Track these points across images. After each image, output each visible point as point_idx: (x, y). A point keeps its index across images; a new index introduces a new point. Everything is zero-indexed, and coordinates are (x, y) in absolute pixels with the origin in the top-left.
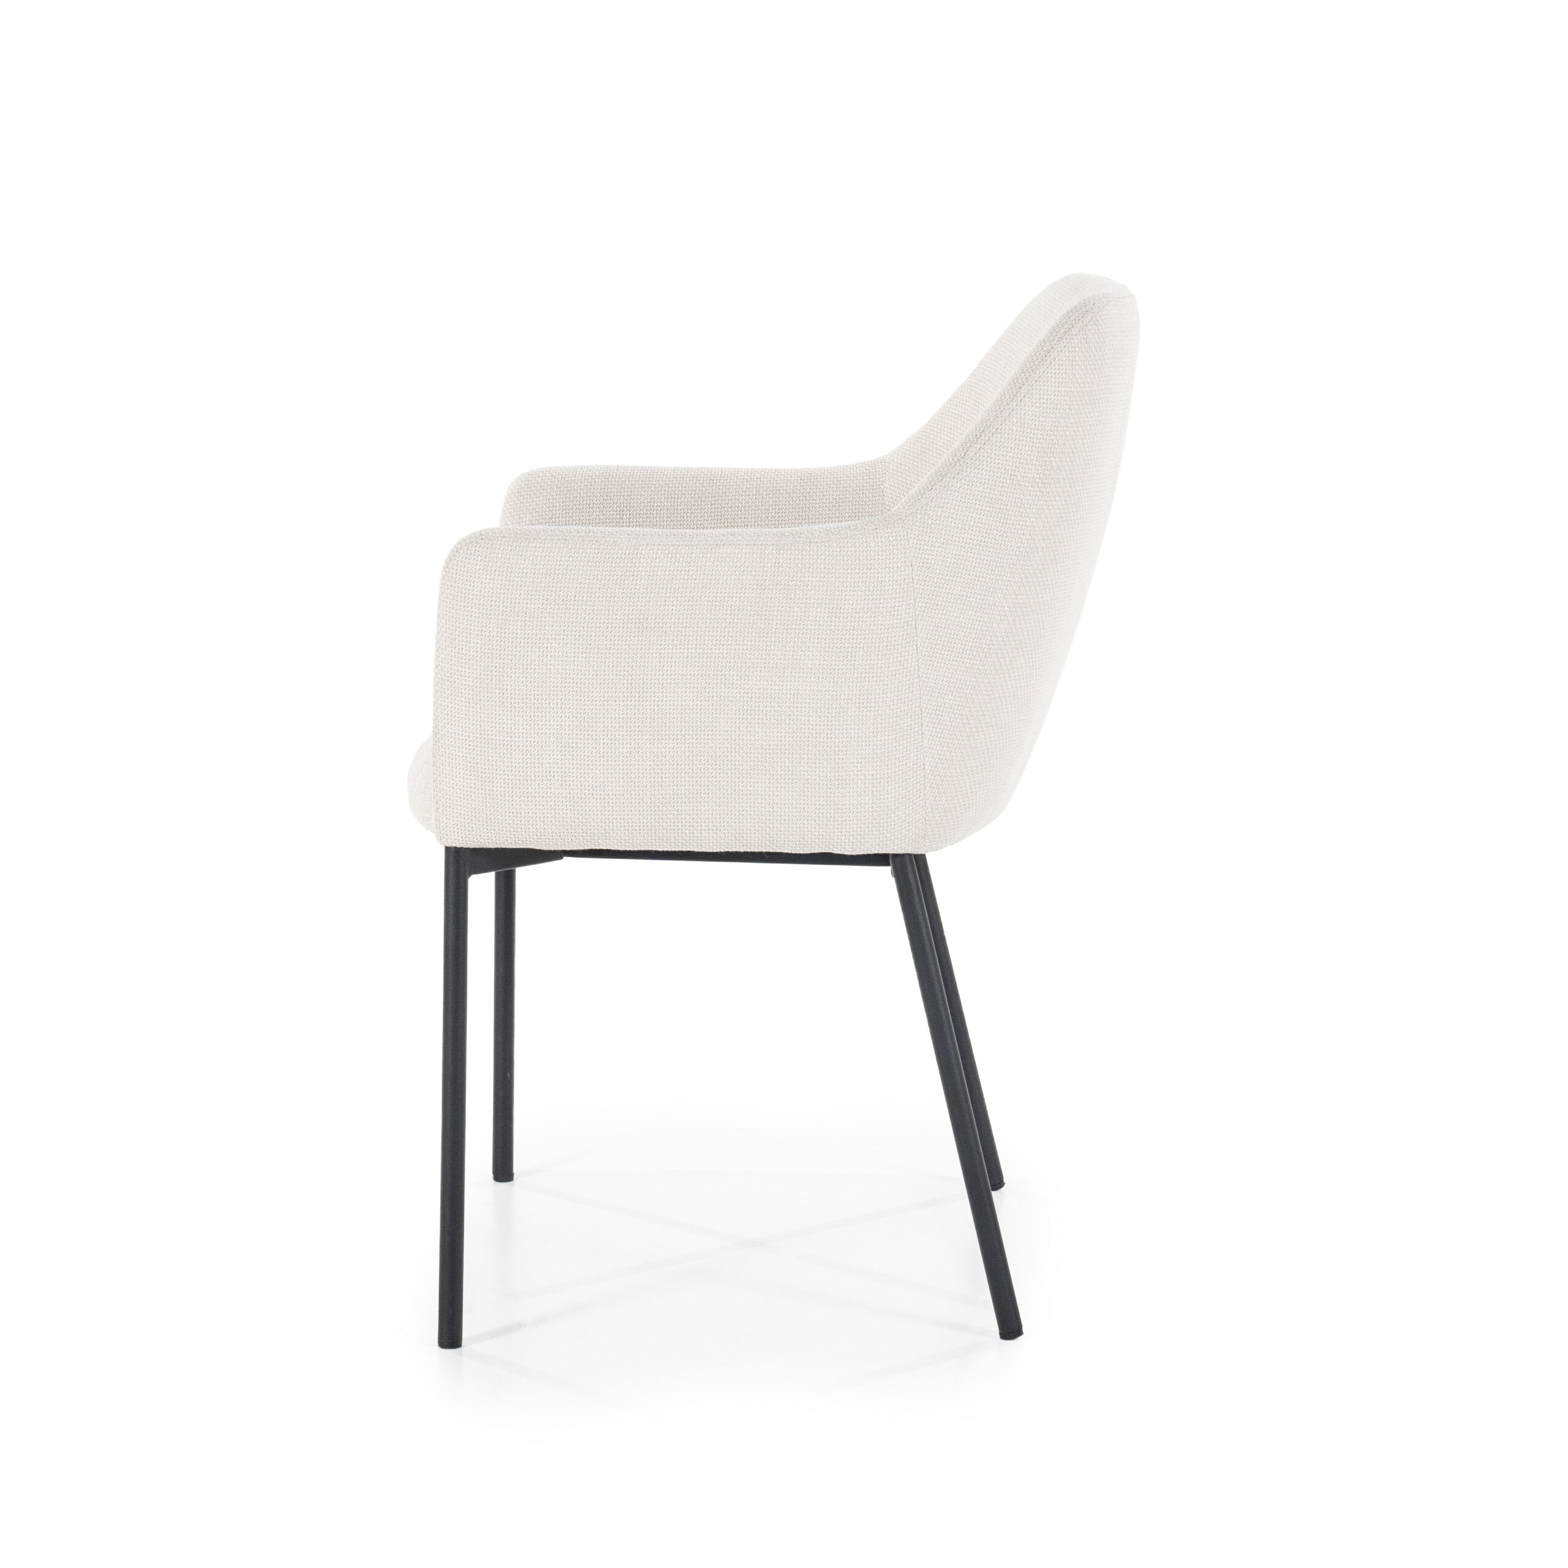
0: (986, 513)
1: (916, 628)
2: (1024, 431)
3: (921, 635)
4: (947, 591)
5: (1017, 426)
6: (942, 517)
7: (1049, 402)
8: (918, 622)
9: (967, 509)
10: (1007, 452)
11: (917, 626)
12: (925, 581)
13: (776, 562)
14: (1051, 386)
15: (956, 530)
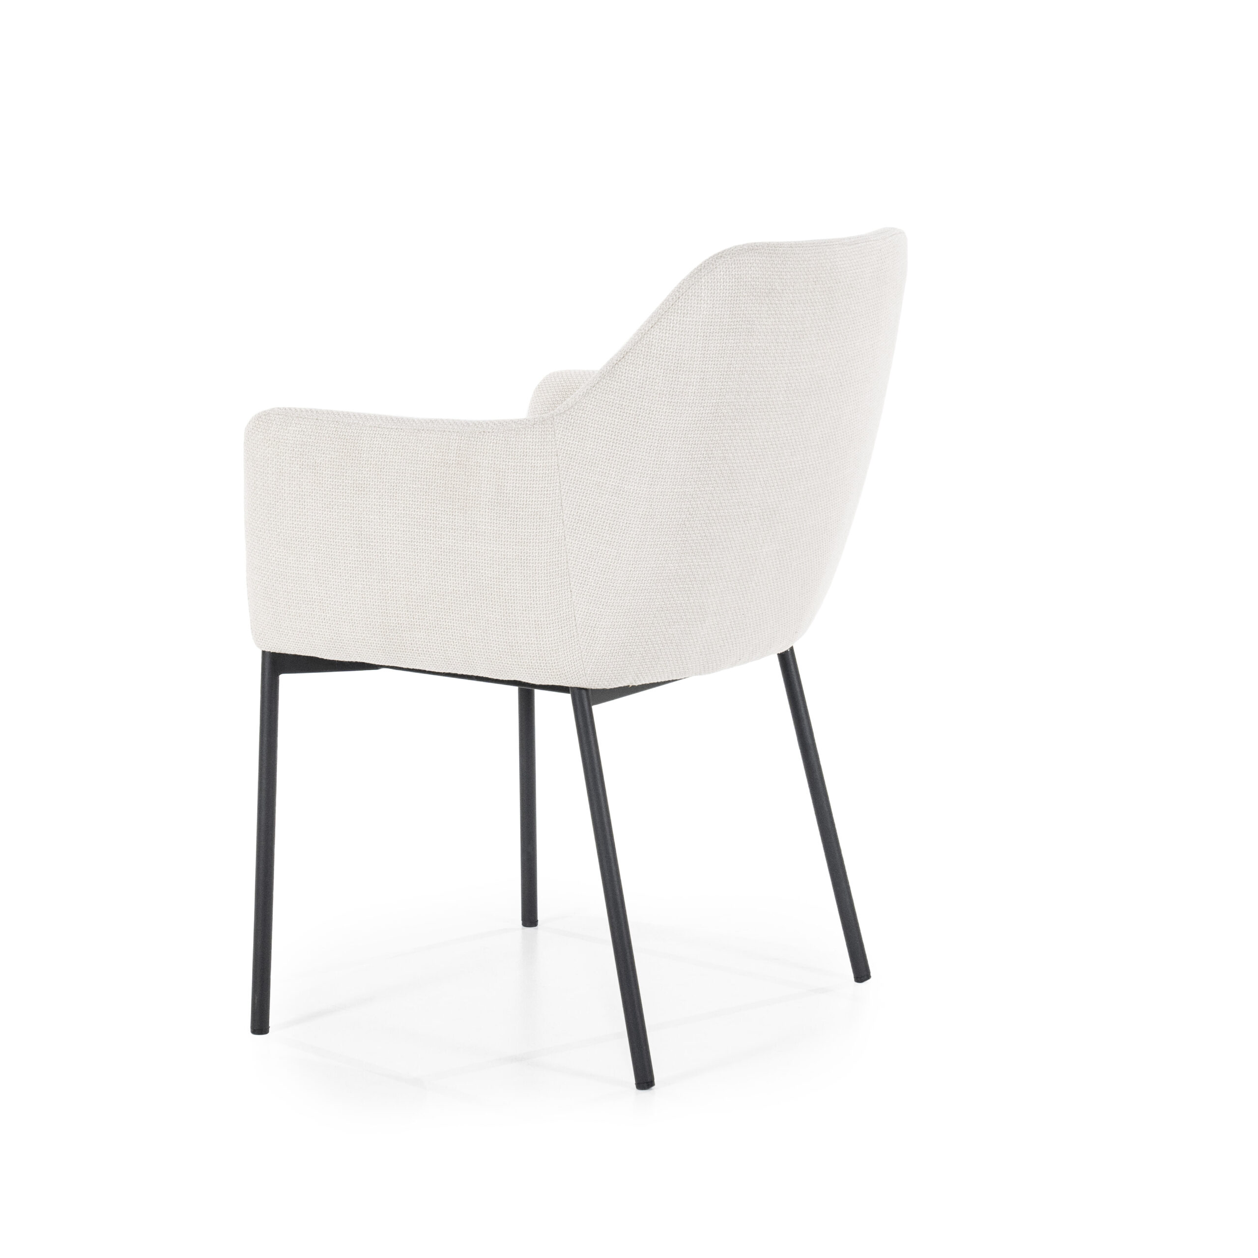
0: (618, 416)
1: (561, 505)
2: (651, 352)
3: (566, 512)
4: (586, 477)
5: (646, 348)
6: (582, 417)
7: (674, 329)
8: (563, 501)
9: (602, 412)
10: (636, 368)
11: (562, 504)
12: (568, 468)
13: (458, 446)
14: (677, 316)
15: (592, 429)
